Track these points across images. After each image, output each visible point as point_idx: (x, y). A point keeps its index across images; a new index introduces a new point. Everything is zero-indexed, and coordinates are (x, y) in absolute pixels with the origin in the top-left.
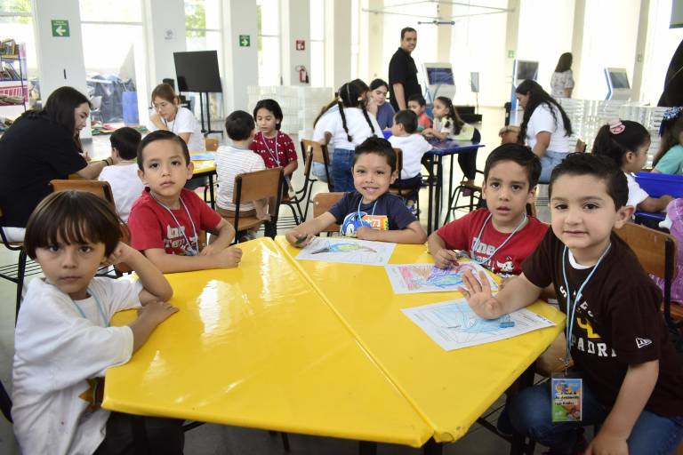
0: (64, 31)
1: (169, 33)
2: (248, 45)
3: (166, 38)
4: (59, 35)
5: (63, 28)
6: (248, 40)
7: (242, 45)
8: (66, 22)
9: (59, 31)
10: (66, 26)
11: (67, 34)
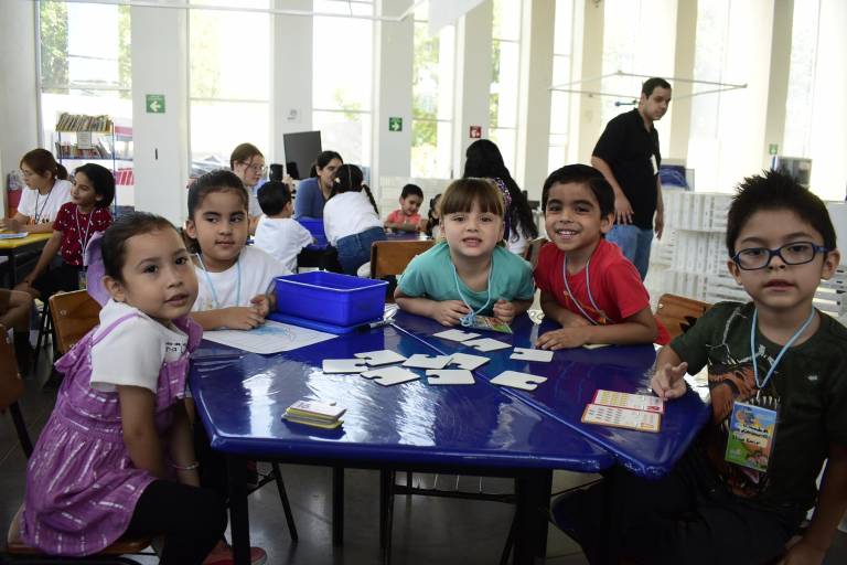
0: (159, 106)
1: (293, 112)
2: (400, 129)
3: (289, 119)
4: (153, 111)
5: (158, 103)
6: (400, 124)
7: (391, 129)
8: (163, 97)
9: (154, 106)
10: (162, 102)
11: (162, 110)
